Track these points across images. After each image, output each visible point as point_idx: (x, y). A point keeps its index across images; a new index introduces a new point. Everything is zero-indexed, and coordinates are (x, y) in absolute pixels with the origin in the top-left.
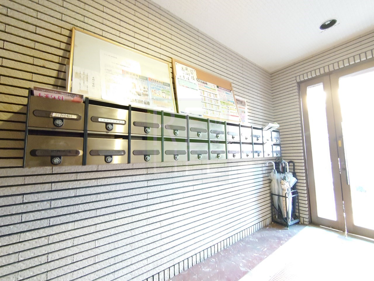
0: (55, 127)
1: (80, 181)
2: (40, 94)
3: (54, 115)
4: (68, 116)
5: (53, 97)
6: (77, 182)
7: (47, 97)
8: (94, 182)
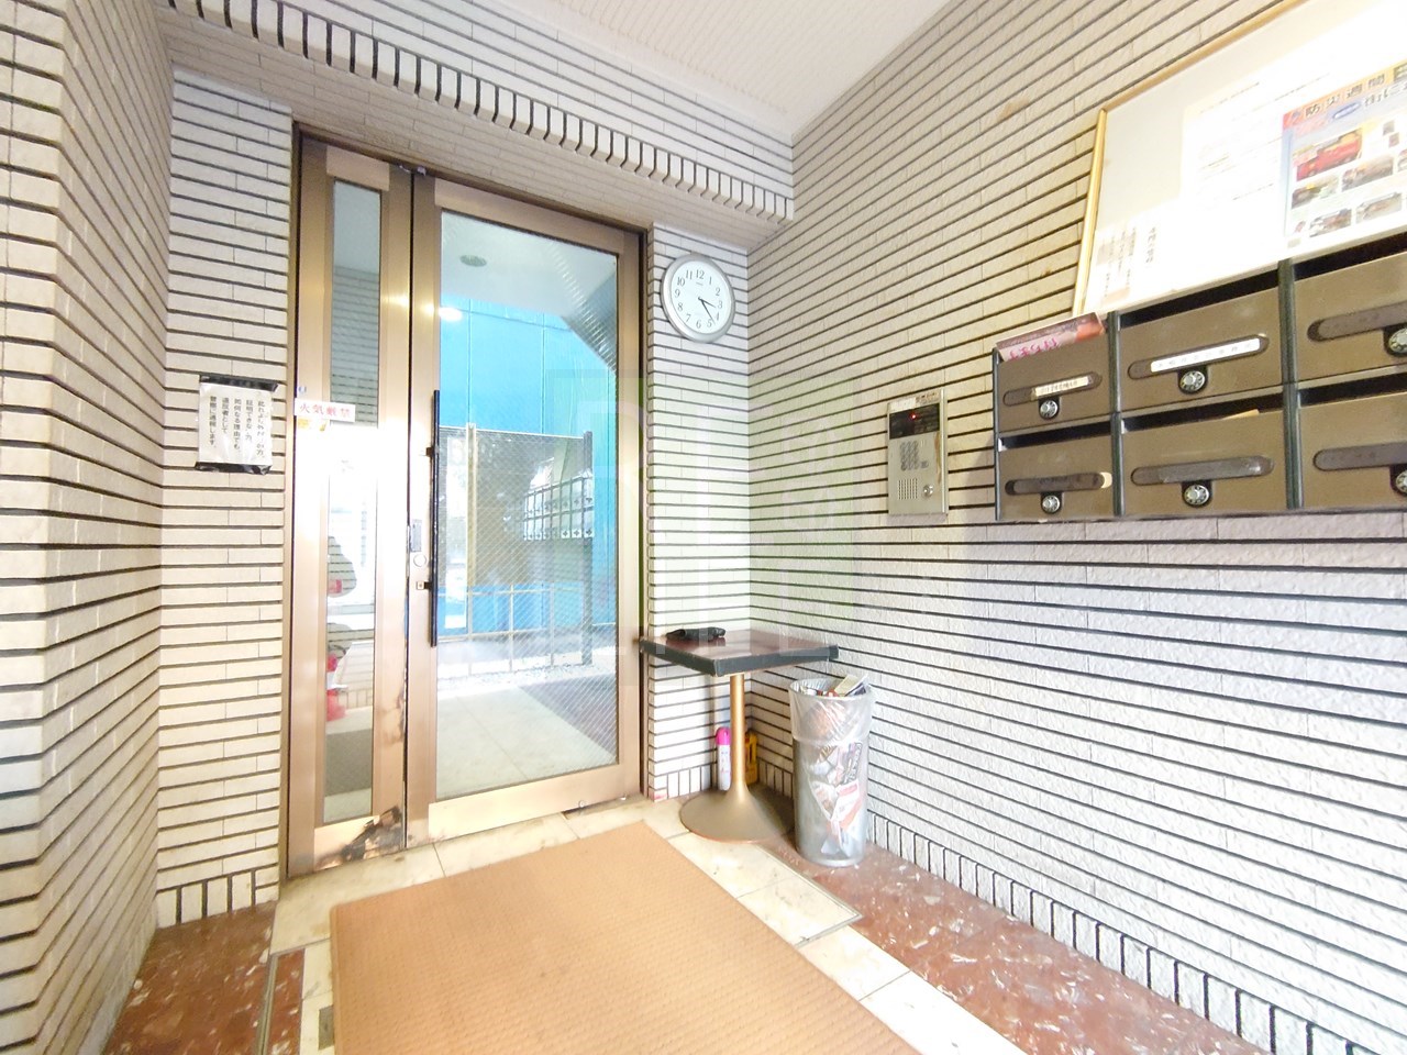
0: (1045, 422)
1: (1157, 569)
2: (1011, 354)
3: (1040, 392)
4: (1067, 385)
5: (1035, 348)
6: (1148, 570)
7: (1026, 355)
8: (1206, 577)
